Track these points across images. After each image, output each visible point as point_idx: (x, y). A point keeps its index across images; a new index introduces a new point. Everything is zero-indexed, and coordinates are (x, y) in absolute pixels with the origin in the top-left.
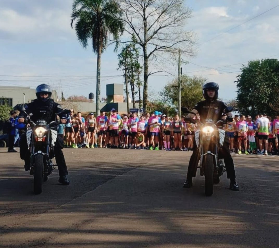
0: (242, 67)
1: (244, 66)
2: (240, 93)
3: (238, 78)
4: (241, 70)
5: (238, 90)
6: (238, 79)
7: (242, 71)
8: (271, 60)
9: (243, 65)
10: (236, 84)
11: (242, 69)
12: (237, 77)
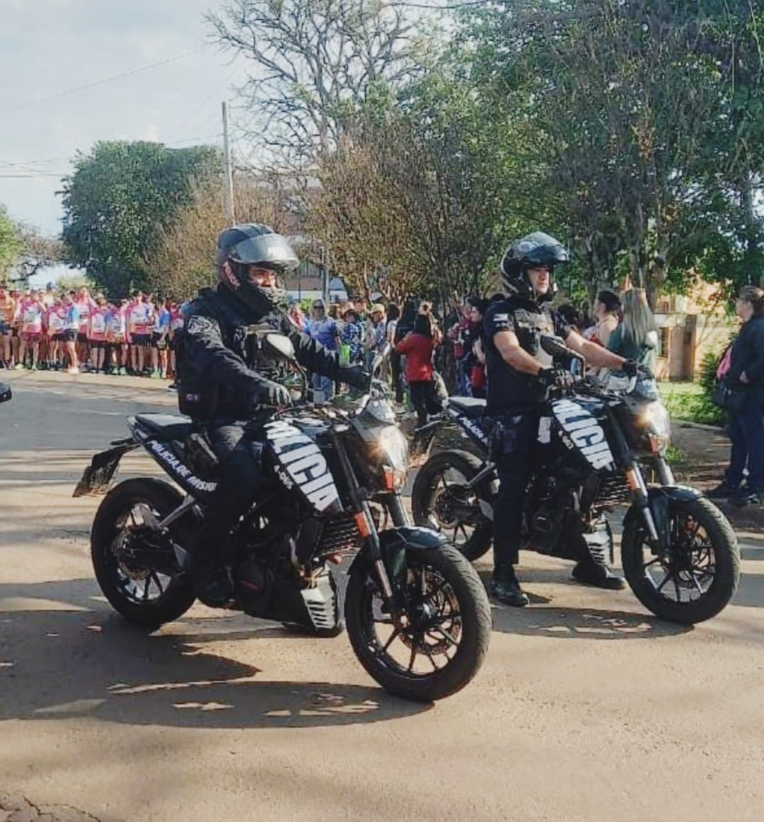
0: (76, 156)
1: (81, 154)
2: (71, 222)
3: (65, 183)
4: (73, 165)
5: (65, 215)
6: (65, 187)
7: (76, 167)
8: (148, 144)
9: (78, 151)
10: (60, 198)
11: (75, 162)
12: (63, 180)
